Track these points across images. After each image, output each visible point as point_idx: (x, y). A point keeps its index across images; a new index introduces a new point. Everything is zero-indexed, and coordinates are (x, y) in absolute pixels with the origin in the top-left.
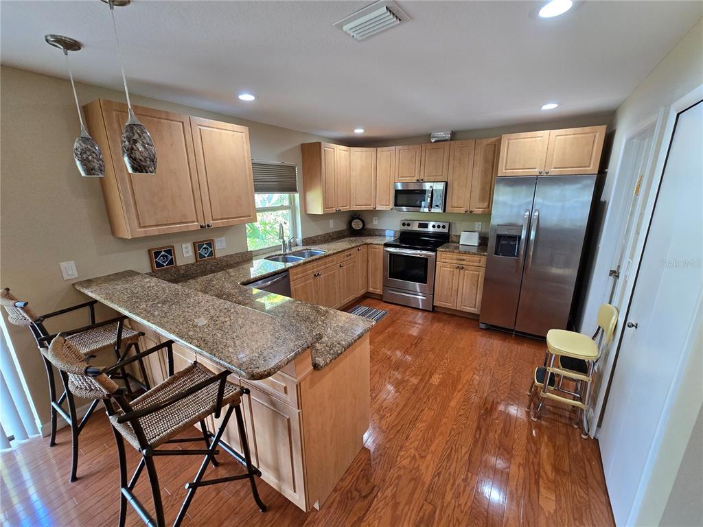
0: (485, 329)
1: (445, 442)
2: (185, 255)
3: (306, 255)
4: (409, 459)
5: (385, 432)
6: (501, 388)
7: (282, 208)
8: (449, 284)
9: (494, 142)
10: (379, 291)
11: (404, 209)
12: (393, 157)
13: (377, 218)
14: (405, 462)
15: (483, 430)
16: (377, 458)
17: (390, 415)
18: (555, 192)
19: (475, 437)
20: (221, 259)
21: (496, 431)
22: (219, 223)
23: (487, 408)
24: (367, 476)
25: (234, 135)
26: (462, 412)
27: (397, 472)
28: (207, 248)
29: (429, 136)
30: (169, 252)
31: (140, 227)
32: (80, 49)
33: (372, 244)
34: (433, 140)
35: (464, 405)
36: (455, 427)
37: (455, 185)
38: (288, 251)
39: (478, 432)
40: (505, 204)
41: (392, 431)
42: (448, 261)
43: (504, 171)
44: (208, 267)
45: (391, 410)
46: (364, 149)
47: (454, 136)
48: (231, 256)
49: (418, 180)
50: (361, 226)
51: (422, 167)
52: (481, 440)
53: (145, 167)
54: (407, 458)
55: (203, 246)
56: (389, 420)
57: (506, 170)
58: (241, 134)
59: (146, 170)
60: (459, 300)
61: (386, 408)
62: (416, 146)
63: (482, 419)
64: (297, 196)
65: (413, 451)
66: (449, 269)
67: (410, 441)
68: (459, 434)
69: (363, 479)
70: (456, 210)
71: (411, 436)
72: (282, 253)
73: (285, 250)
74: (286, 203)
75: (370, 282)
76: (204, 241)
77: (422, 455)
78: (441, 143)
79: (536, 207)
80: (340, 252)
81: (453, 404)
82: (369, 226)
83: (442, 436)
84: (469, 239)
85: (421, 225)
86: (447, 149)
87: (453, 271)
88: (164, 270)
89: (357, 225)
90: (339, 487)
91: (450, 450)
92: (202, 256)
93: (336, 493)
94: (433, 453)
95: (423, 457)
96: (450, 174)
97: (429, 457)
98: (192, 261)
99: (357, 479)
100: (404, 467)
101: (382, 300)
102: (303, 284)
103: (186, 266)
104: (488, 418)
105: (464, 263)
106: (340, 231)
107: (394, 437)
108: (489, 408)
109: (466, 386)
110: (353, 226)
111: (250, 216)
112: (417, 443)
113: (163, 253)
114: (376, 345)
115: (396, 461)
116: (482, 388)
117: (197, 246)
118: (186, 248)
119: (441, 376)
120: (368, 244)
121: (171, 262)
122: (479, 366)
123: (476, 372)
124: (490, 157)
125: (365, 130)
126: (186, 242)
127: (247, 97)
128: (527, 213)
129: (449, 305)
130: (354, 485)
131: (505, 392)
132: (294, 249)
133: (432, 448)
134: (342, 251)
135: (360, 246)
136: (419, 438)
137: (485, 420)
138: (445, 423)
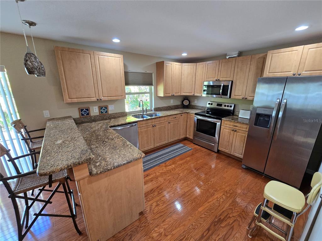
0: (245, 169)
1: (183, 231)
2: (95, 111)
3: (154, 115)
4: (158, 234)
5: (154, 214)
6: (237, 208)
7: (145, 93)
8: (227, 139)
9: (263, 56)
10: (191, 137)
11: (215, 96)
12: (204, 68)
13: (196, 100)
14: (155, 235)
15: (210, 232)
16: (142, 227)
17: (163, 205)
18: (300, 87)
19: (203, 234)
20: (111, 114)
21: (218, 235)
22: (106, 99)
23: (220, 218)
24: (132, 235)
25: (115, 59)
26: (203, 216)
27: (148, 239)
28: (105, 109)
29: (226, 55)
30: (87, 110)
31: (69, 99)
32: (35, 25)
33: (189, 113)
34: (227, 58)
35: (207, 212)
36: (194, 224)
37: (238, 83)
38: (145, 113)
39: (207, 232)
40: (263, 94)
41: (158, 215)
42: (227, 126)
43: (268, 74)
44: (105, 117)
45: (164, 202)
46: (190, 64)
47: (240, 54)
48: (116, 113)
49: (216, 80)
50: (188, 104)
51: (219, 73)
52: (205, 238)
53: (32, 72)
54: (157, 233)
55: (103, 109)
56: (160, 208)
57: (269, 73)
58: (119, 58)
59: (33, 73)
60: (233, 149)
61: (162, 201)
62: (216, 61)
63: (213, 224)
64: (153, 87)
65: (162, 230)
66: (228, 131)
67: (164, 224)
68: (194, 229)
69: (129, 236)
70: (237, 97)
71: (166, 221)
72: (142, 114)
73: (143, 113)
74: (148, 91)
75: (188, 132)
76: (103, 106)
77: (166, 234)
78: (231, 58)
79: (285, 97)
80: (168, 116)
81: (200, 209)
82: (193, 104)
83: (183, 227)
84: (244, 114)
85: (218, 105)
86: (234, 62)
87: (230, 132)
88: (85, 117)
89: (186, 103)
90: (116, 236)
91: (183, 237)
92: (102, 112)
93: (113, 238)
94: (173, 235)
95: (166, 236)
96: (235, 76)
97: (169, 237)
98: (98, 114)
99: (127, 235)
100: (153, 237)
101: (192, 142)
102: (146, 129)
103: (95, 116)
104: (218, 225)
105: (237, 128)
106: (177, 105)
107: (157, 219)
108: (222, 219)
109: (214, 201)
110: (184, 103)
111: (122, 96)
112: (167, 226)
113: (85, 110)
114: (176, 165)
115: (151, 232)
116: (224, 205)
117: (100, 108)
118: (95, 109)
119: (202, 191)
120: (187, 113)
121: (88, 114)
122: (229, 191)
123: (225, 194)
124: (260, 66)
125: (188, 54)
126: (95, 106)
127: (116, 41)
128: (278, 101)
129: (227, 151)
130: (123, 238)
131: (238, 211)
132: (148, 113)
133: (174, 232)
134: (170, 115)
135: (182, 113)
136: (170, 223)
137: (215, 225)
138: (189, 219)
